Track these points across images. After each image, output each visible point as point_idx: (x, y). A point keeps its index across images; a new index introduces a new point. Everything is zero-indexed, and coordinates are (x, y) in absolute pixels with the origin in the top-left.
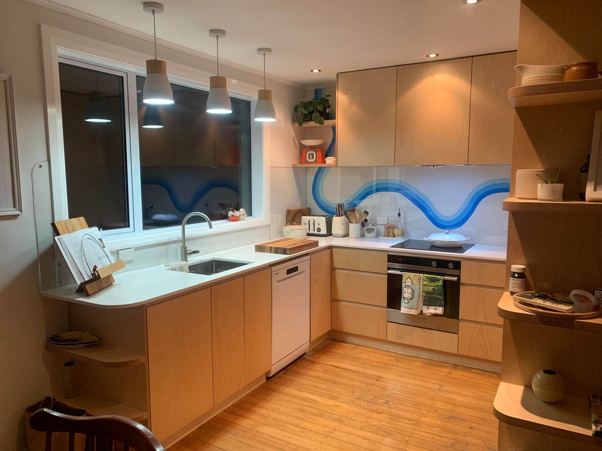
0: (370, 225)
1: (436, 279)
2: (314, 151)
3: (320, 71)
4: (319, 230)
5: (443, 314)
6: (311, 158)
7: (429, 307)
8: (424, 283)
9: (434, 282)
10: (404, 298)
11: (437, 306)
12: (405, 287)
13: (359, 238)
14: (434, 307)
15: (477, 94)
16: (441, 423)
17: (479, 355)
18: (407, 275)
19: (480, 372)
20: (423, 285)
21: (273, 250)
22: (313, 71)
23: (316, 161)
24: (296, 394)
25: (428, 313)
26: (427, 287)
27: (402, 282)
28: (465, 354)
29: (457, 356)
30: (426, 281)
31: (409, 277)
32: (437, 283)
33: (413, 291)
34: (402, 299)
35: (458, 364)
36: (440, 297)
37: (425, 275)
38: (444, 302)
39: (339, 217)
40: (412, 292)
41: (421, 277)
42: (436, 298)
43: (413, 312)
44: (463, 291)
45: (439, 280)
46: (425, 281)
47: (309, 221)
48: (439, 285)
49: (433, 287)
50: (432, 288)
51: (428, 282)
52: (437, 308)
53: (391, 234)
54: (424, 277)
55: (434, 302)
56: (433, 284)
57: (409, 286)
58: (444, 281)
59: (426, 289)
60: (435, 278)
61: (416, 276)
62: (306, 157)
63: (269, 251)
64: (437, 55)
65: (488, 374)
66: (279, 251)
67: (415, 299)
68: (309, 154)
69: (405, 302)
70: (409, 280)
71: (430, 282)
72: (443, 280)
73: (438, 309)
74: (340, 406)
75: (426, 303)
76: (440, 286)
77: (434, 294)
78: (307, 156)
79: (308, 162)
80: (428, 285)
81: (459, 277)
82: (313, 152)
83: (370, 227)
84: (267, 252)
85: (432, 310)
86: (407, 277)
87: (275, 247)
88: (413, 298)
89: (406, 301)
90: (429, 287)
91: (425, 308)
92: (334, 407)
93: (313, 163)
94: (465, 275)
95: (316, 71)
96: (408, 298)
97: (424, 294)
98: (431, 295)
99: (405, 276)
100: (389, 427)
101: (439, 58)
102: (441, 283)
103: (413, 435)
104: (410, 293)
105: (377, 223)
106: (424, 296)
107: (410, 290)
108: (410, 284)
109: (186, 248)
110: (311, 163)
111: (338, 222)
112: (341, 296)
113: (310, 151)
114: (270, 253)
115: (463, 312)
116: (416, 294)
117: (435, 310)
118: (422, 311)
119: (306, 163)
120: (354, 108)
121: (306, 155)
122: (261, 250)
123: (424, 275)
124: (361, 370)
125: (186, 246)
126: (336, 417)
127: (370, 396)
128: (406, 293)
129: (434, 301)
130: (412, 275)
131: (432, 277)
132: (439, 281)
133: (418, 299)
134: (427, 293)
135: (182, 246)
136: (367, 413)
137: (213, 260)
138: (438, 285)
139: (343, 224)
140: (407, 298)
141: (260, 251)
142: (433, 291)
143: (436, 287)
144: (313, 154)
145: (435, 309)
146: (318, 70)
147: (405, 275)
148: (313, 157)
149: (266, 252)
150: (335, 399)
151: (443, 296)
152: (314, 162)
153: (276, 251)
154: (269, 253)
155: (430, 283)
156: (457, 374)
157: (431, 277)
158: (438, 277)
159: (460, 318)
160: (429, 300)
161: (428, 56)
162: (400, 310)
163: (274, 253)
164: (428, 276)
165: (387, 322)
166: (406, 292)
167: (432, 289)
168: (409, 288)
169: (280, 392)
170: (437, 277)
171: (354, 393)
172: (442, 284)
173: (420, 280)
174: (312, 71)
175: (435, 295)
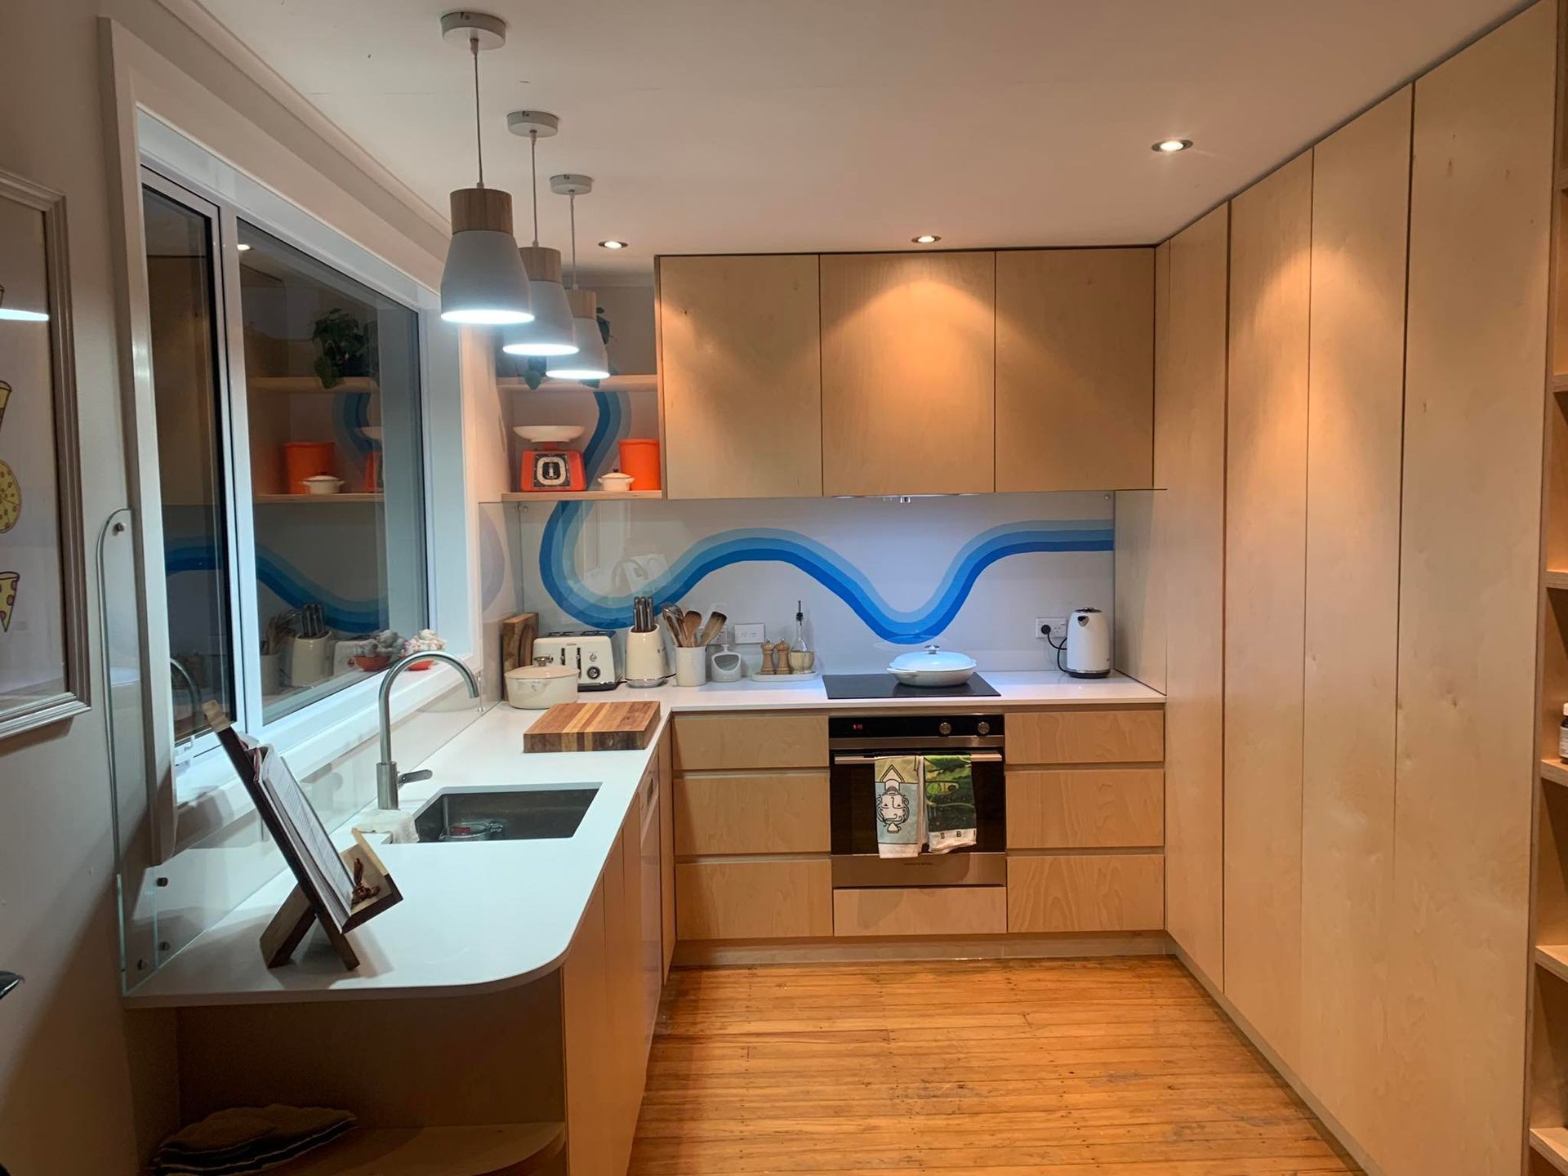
0: (725, 646)
1: (957, 763)
2: (560, 456)
3: (624, 245)
4: (594, 672)
5: (975, 845)
6: (551, 474)
7: (945, 832)
8: (929, 776)
9: (952, 771)
10: (884, 820)
11: (962, 828)
12: (885, 794)
13: (703, 685)
14: (955, 832)
15: (1007, 334)
16: (1110, 1096)
17: (1056, 925)
18: (885, 762)
19: (1059, 963)
20: (925, 781)
21: (588, 742)
22: (606, 245)
23: (567, 483)
24: (741, 1132)
25: (942, 850)
26: (936, 785)
27: (875, 782)
28: (1023, 931)
29: (1009, 937)
30: (933, 771)
31: (892, 767)
32: (957, 774)
33: (905, 800)
34: (880, 824)
35: (1003, 957)
36: (967, 805)
37: (929, 757)
38: (975, 815)
39: (644, 634)
40: (903, 802)
41: (919, 762)
42: (958, 809)
43: (910, 852)
44: (1012, 781)
45: (961, 765)
46: (931, 771)
47: (563, 650)
48: (963, 775)
49: (950, 784)
50: (948, 785)
51: (937, 772)
52: (962, 831)
53: (783, 666)
54: (927, 763)
55: (952, 818)
56: (949, 776)
57: (893, 788)
58: (976, 765)
59: (934, 789)
60: (951, 760)
61: (908, 762)
62: (536, 471)
63: (575, 745)
64: (937, 239)
65: (1078, 964)
66: (611, 744)
67: (912, 819)
68: (546, 465)
69: (888, 831)
70: (892, 775)
71: (941, 771)
72: (972, 763)
73: (965, 833)
74: (875, 1128)
75: (938, 824)
76: (966, 777)
77: (952, 801)
78: (540, 471)
79: (544, 486)
80: (937, 780)
81: (1001, 750)
82: (556, 460)
83: (726, 652)
84: (569, 750)
85: (950, 840)
86: (886, 768)
87: (594, 734)
88: (908, 817)
89: (893, 828)
90: (942, 784)
91: (936, 836)
92: (862, 1133)
93: (558, 488)
94: (1017, 745)
95: (613, 245)
96: (897, 819)
97: (931, 803)
98: (947, 802)
99: (882, 766)
100: (1024, 1140)
101: (940, 245)
102: (967, 771)
103: (1091, 1141)
104: (899, 805)
105: (737, 642)
106: (932, 808)
107: (898, 799)
108: (896, 785)
109: (393, 767)
110: (552, 489)
111: (643, 647)
112: (702, 843)
113: (546, 456)
114: (578, 751)
115: (1016, 830)
116: (913, 805)
117: (959, 838)
118: (926, 847)
119: (536, 489)
120: (710, 349)
121: (536, 467)
122: (545, 745)
123: (927, 757)
124: (826, 1026)
125: (393, 759)
126: (895, 1155)
127: (912, 1083)
128: (890, 807)
129: (952, 816)
130: (897, 760)
131: (946, 759)
132: (964, 767)
133: (918, 818)
134: (938, 799)
135: (380, 761)
136: (948, 1125)
137: (442, 796)
138: (960, 778)
139: (659, 651)
140: (893, 820)
141: (545, 751)
142: (950, 793)
143: (957, 782)
144: (556, 467)
145: (959, 835)
146: (620, 243)
147: (882, 763)
148: (557, 474)
149: (564, 749)
150: (841, 1115)
151: (973, 802)
152: (560, 485)
153: (598, 742)
154: (574, 751)
155: (942, 776)
156: (1025, 978)
157: (942, 760)
158: (961, 757)
159: (1008, 847)
160: (941, 817)
161: (916, 240)
162: (878, 852)
163: (593, 750)
164: (936, 759)
165: (833, 888)
166: (890, 805)
167: (949, 788)
168: (894, 794)
169: (698, 1141)
170: (958, 759)
171: (869, 1087)
172: (970, 774)
173: (916, 770)
174: (602, 245)
175: (955, 801)
